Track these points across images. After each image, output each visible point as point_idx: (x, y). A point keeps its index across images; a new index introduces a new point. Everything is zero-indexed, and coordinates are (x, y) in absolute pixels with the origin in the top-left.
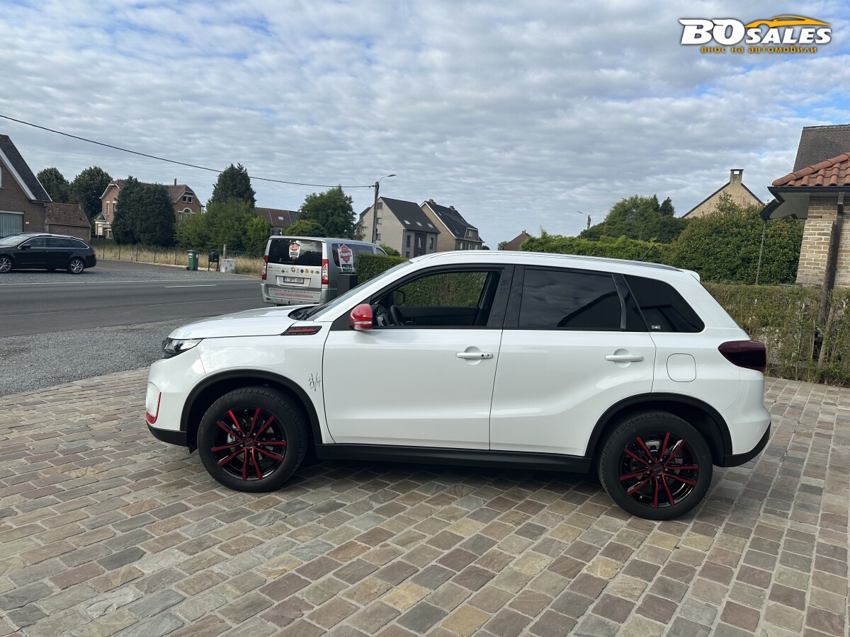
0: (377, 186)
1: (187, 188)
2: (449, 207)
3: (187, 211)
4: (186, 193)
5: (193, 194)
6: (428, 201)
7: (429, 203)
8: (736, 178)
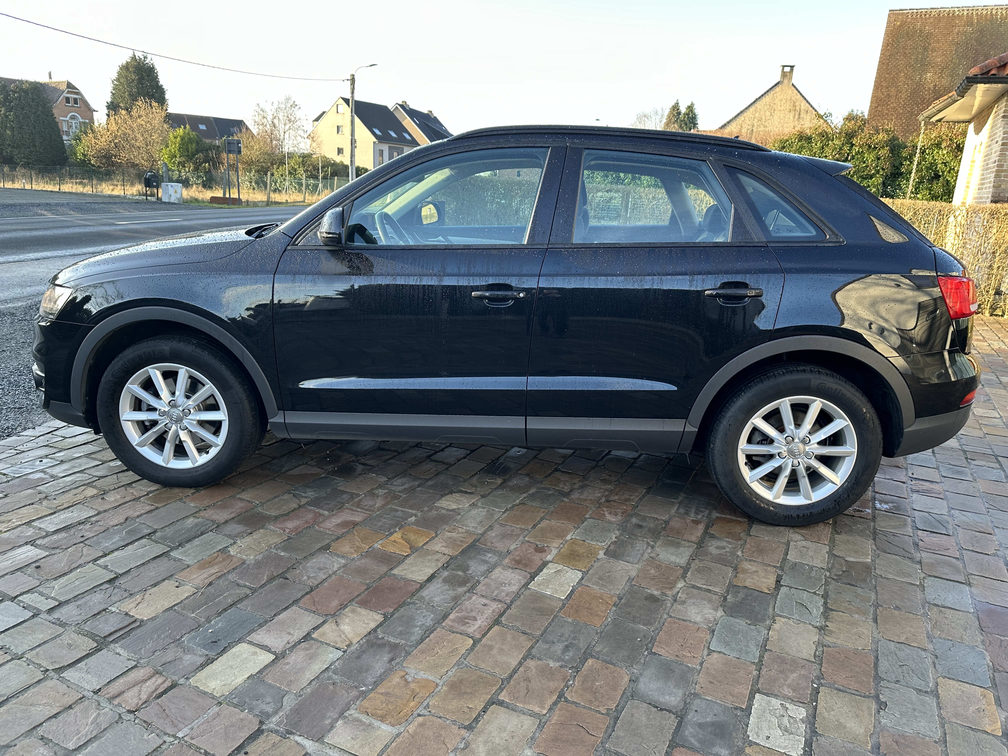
0: (353, 81)
1: (69, 85)
2: (426, 112)
3: (73, 118)
4: (68, 92)
5: (78, 93)
6: (401, 103)
7: (402, 106)
8: (786, 76)
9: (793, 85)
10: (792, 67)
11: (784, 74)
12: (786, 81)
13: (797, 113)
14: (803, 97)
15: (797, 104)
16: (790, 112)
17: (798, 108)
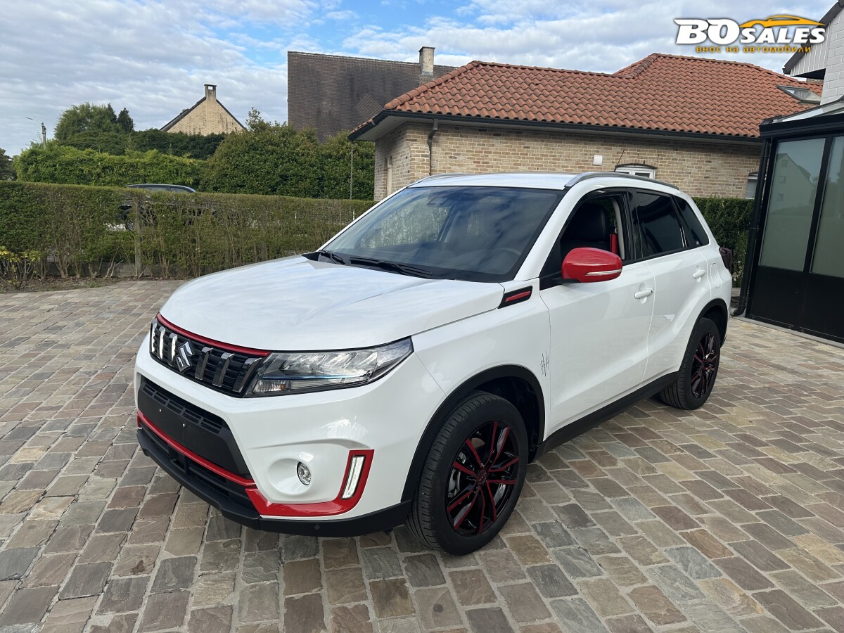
8: (211, 94)
9: (217, 101)
10: (214, 87)
11: (208, 92)
12: (211, 98)
13: (225, 125)
14: (227, 111)
15: (223, 117)
16: (219, 122)
17: (224, 120)
